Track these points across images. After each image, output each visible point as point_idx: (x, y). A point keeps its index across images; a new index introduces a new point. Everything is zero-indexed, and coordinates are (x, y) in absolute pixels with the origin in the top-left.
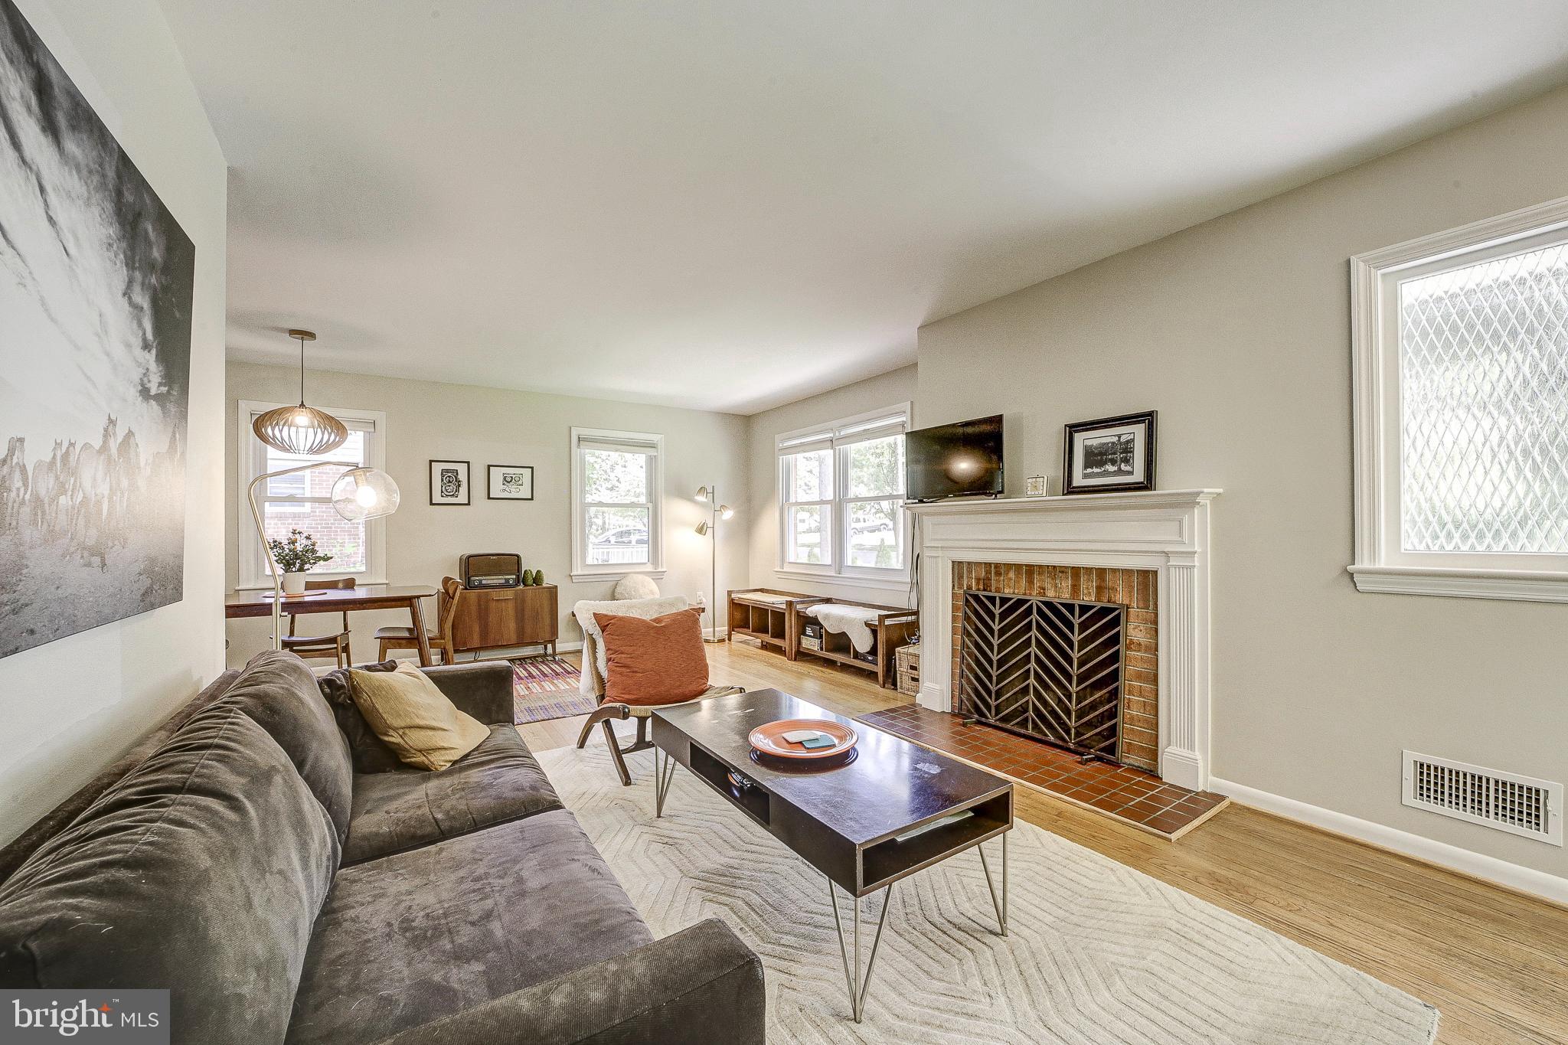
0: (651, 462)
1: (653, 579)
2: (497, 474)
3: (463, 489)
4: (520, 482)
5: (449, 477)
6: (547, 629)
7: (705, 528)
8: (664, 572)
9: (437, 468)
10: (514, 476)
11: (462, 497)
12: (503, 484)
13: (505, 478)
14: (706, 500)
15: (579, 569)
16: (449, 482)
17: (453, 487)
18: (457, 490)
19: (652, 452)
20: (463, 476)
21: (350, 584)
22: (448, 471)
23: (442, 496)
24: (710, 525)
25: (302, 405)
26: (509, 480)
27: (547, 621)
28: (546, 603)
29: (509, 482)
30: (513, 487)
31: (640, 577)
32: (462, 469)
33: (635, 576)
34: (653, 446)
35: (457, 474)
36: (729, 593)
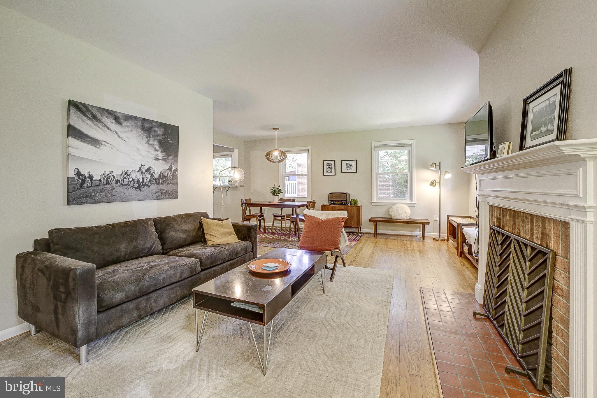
0: (410, 152)
1: (408, 206)
2: (344, 164)
3: (333, 170)
4: (352, 166)
5: (329, 166)
6: (356, 222)
7: (435, 183)
8: (416, 204)
9: (326, 163)
10: (350, 164)
11: (333, 173)
12: (346, 167)
13: (347, 165)
14: (435, 169)
15: (375, 199)
16: (329, 167)
17: (330, 169)
18: (331, 170)
19: (410, 148)
20: (333, 165)
21: (294, 200)
22: (328, 164)
23: (327, 172)
24: (438, 181)
25: (276, 149)
26: (348, 165)
27: (356, 219)
28: (355, 212)
29: (348, 166)
30: (350, 168)
31: (401, 205)
32: (333, 162)
33: (399, 204)
34: (409, 145)
35: (331, 165)
36: (448, 216)
